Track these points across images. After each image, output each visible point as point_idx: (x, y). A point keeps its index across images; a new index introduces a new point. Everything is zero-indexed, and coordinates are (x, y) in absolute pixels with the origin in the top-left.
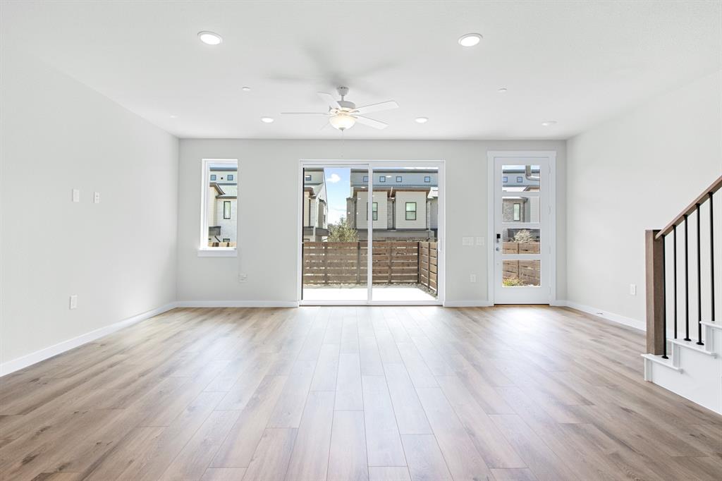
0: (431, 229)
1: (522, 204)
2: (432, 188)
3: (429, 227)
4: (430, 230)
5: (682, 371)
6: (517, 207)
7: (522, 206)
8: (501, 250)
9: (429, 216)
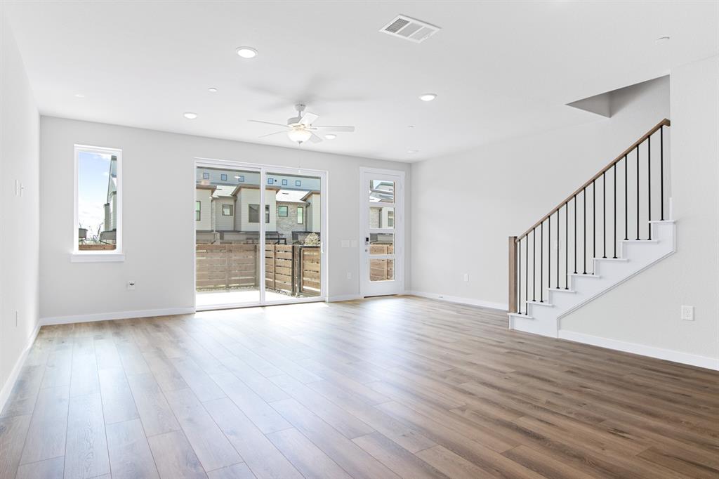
0: (216, 231)
1: (305, 207)
2: (218, 187)
3: (215, 230)
4: (214, 232)
5: (533, 319)
6: (300, 210)
7: (305, 209)
8: (369, 251)
9: (214, 217)
